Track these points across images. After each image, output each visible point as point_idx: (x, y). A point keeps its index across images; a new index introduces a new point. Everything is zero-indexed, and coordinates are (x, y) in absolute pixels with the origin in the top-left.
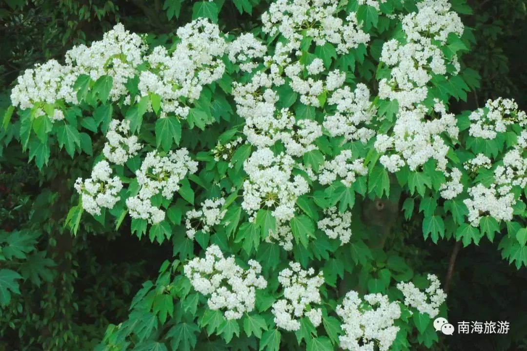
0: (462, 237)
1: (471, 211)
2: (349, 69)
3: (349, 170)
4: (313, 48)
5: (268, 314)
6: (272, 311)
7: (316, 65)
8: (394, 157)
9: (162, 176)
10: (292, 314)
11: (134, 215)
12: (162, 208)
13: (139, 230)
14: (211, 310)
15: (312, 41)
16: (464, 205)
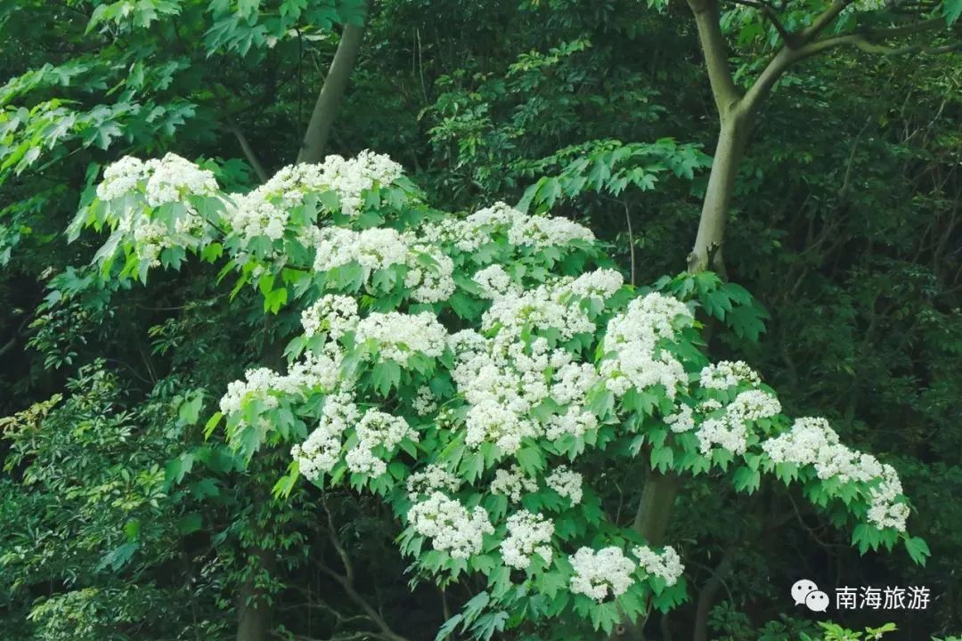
0: (692, 466)
1: (703, 442)
2: (576, 351)
3: (579, 423)
4: (536, 331)
5: (496, 553)
6: (500, 550)
7: (540, 343)
8: (620, 379)
9: (382, 426)
10: (521, 550)
11: (354, 469)
12: (384, 460)
13: (359, 484)
14: (437, 551)
15: (535, 326)
16: (696, 437)
